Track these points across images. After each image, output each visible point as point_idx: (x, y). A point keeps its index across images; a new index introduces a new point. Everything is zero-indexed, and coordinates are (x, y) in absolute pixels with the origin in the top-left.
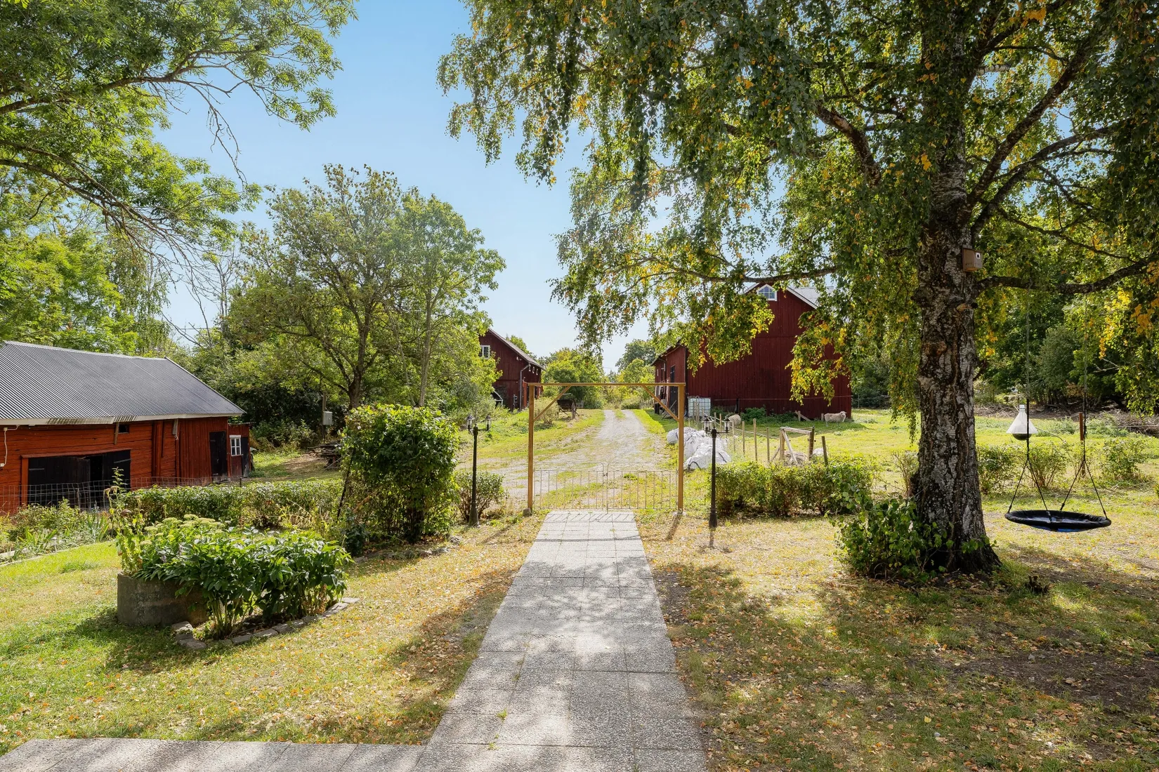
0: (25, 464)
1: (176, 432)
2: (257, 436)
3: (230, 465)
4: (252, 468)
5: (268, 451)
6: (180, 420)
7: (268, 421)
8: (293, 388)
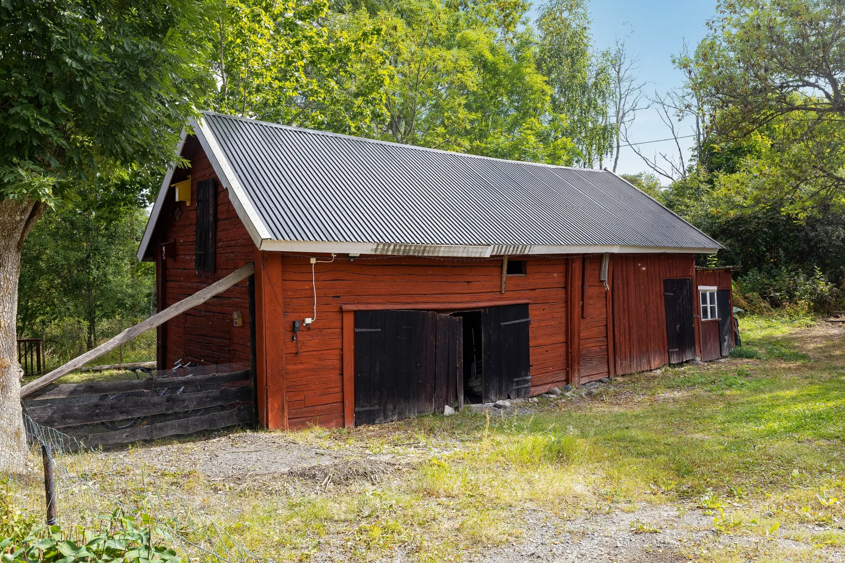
0: (349, 320)
1: (605, 276)
2: (743, 292)
3: (699, 334)
4: (737, 341)
5: (761, 314)
6: (612, 256)
7: (760, 270)
8: (802, 216)
